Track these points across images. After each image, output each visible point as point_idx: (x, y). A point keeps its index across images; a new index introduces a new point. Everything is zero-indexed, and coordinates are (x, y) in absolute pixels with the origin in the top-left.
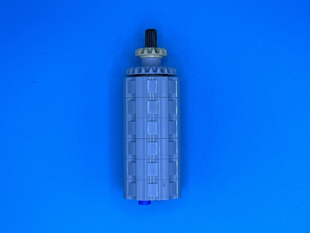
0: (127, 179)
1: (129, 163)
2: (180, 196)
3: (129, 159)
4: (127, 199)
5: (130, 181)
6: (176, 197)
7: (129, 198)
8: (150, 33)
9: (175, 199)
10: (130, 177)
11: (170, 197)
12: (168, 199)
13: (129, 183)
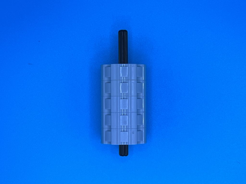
0: (104, 128)
1: (106, 115)
2: (146, 141)
3: (106, 113)
4: (104, 144)
5: (106, 130)
6: (143, 142)
7: (106, 143)
8: (122, 33)
9: (142, 144)
10: (106, 127)
11: (138, 142)
12: (136, 144)
13: (106, 131)
